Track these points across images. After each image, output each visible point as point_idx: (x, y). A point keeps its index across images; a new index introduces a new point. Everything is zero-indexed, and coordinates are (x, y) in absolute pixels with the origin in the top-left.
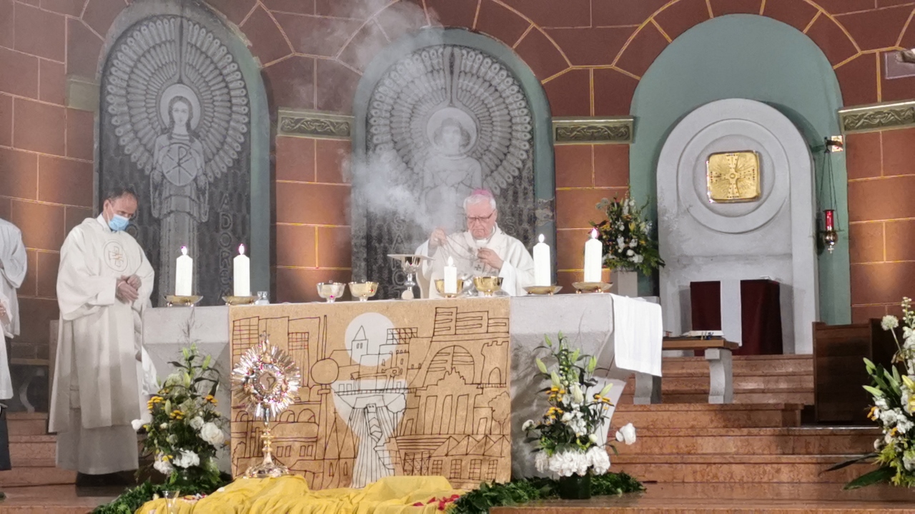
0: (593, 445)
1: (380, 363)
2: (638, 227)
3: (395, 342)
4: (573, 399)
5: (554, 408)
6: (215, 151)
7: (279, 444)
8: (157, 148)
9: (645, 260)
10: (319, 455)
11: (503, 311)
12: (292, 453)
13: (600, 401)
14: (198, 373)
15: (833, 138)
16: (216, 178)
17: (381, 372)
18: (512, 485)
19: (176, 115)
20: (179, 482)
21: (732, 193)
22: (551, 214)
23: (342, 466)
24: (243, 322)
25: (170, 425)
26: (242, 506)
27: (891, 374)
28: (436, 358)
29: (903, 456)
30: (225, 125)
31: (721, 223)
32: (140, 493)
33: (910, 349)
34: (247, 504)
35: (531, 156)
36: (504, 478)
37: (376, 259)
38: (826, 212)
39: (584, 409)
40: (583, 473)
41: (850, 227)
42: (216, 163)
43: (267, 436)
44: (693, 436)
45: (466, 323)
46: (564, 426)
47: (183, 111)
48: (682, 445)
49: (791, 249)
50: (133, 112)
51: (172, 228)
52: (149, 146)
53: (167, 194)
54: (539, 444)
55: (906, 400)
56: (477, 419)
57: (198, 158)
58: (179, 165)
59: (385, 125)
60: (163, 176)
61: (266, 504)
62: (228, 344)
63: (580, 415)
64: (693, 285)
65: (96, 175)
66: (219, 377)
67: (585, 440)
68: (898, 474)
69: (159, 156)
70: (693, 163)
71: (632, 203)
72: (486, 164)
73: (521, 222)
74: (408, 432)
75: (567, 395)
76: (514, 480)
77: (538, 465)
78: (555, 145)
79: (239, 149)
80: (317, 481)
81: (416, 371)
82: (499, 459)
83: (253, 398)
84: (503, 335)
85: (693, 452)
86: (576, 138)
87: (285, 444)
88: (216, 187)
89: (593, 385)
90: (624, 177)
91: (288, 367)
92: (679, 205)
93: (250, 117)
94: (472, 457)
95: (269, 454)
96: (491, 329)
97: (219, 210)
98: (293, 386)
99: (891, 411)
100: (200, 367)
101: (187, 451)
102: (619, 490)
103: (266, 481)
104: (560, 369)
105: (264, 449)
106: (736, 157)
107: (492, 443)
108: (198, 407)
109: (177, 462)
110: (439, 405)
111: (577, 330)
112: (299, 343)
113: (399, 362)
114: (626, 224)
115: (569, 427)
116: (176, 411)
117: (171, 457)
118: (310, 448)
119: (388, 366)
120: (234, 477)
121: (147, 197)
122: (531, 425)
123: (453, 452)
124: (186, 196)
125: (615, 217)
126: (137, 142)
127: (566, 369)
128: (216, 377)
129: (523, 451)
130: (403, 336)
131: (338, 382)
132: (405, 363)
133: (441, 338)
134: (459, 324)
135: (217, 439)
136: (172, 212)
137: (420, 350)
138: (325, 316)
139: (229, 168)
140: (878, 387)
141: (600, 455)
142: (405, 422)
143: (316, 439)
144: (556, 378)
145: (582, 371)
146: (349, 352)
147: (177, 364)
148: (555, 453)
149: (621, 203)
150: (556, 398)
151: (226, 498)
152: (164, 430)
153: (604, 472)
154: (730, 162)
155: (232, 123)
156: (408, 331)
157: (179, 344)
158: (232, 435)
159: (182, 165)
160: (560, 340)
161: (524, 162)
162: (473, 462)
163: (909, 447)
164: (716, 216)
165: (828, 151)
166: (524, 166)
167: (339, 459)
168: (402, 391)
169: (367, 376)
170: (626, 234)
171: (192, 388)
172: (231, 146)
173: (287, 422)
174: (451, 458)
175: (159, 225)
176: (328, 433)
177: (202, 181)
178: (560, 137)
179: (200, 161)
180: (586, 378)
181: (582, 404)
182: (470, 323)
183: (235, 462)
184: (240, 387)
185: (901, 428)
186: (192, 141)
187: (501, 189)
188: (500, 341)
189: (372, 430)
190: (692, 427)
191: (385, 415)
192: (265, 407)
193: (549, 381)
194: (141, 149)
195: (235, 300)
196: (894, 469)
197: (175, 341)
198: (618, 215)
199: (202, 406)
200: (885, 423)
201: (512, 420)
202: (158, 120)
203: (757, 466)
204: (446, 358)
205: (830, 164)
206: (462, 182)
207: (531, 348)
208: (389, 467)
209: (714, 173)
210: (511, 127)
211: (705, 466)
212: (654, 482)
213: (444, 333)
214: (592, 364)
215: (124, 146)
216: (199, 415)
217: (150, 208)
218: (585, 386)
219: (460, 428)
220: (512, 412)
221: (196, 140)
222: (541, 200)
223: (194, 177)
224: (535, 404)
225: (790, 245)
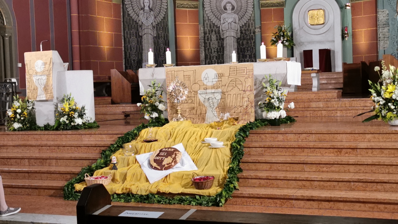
0: (281, 109)
1: (213, 84)
2: (287, 34)
3: (217, 78)
4: (274, 95)
5: (268, 98)
6: (157, 15)
7: (182, 110)
8: (140, 14)
9: (289, 44)
10: (195, 113)
11: (251, 67)
12: (186, 112)
13: (283, 95)
14: (157, 89)
15: (347, 4)
16: (158, 23)
17: (213, 87)
18: (256, 122)
19: (145, 4)
20: (152, 122)
21: (316, 22)
22: (260, 30)
23: (202, 116)
24: (170, 72)
25: (149, 105)
26: (172, 131)
27: (377, 85)
28: (230, 83)
29: (381, 111)
30: (160, 6)
31: (313, 32)
32: (141, 127)
33: (384, 78)
34: (174, 129)
35: (253, 12)
36: (252, 120)
37: (207, 46)
38: (345, 27)
39: (278, 98)
40: (278, 118)
41: (352, 32)
42: (158, 18)
43: (179, 108)
44: (309, 102)
45: (240, 71)
46: (271, 103)
47: (147, 3)
48: (305, 105)
49: (334, 39)
50: (133, 3)
51: (146, 39)
52: (137, 14)
53: (144, 28)
54: (263, 109)
55: (383, 94)
56: (244, 101)
57: (152, 17)
58: (147, 19)
59: (208, 5)
60: (142, 23)
61: (179, 130)
62: (165, 79)
63: (277, 100)
64: (304, 51)
65: (122, 23)
66: (163, 90)
67: (278, 108)
68: (380, 117)
69: (141, 16)
70: (304, 13)
71: (285, 26)
72: (240, 15)
73: (251, 33)
74: (222, 106)
75: (272, 94)
76: (256, 120)
77: (263, 116)
78: (261, 9)
79: (165, 14)
80: (194, 121)
81: (224, 87)
82: (251, 113)
83: (174, 97)
84: (252, 75)
85: (309, 107)
86: (267, 7)
87: (184, 110)
88: (158, 25)
89: (281, 91)
90: (282, 18)
91: (184, 87)
92: (299, 27)
93: (167, 4)
94: (243, 113)
95: (180, 114)
96: (247, 73)
97: (159, 33)
98: (186, 92)
99: (378, 97)
100: (157, 86)
101: (154, 113)
102: (289, 122)
103: (179, 122)
104: (270, 86)
105: (178, 112)
106: (317, 11)
107: (248, 109)
108: (157, 99)
109: (151, 116)
110: (232, 97)
111: (275, 73)
112: (187, 79)
113: (219, 84)
114: (283, 33)
115: (273, 103)
116: (150, 100)
117: (150, 115)
118: (192, 111)
119: (215, 85)
120: (169, 120)
121: (138, 30)
122: (261, 103)
123: (237, 112)
124: (149, 29)
125: (280, 31)
126: (134, 13)
127: (272, 85)
128: (162, 89)
129: (258, 111)
130: (220, 76)
131: (200, 90)
132: (221, 84)
133: (232, 76)
134: (237, 72)
135: (163, 109)
136: (145, 34)
137: (225, 80)
138: (195, 70)
139: (162, 19)
140: (373, 89)
141: (283, 112)
142: (221, 102)
143: (194, 108)
144: (269, 88)
145: (277, 86)
146: (203, 81)
147: (150, 86)
148: (269, 112)
149: (282, 26)
150: (269, 95)
151: (167, 128)
152: (147, 106)
153: (284, 117)
154: (315, 13)
155: (162, 6)
156: (221, 74)
157: (150, 79)
158: (168, 107)
159: (148, 19)
160: (270, 77)
161: (251, 14)
162: (243, 115)
163: (384, 109)
164: (311, 29)
165: (346, 8)
166: (251, 16)
167: (201, 114)
168: (220, 93)
169: (209, 89)
170: (283, 36)
171: (155, 93)
172: (162, 13)
173: (185, 103)
174: (236, 113)
175: (142, 38)
176: (197, 106)
177: (154, 24)
178: (262, 6)
179: (153, 17)
180: (278, 88)
181: (277, 96)
182: (241, 71)
183: (169, 115)
184: (170, 93)
185: (381, 103)
186: (150, 12)
187: (245, 23)
188: (250, 77)
189: (211, 105)
190: (309, 99)
191: (215, 101)
192: (178, 99)
193: (266, 89)
194: (135, 14)
195: (167, 65)
196: (379, 115)
197: (149, 78)
198: (281, 30)
199: (158, 98)
200: (376, 101)
201: (255, 101)
202: (140, 6)
203: (330, 111)
204: (233, 82)
205: (346, 12)
206: (232, 21)
207: (261, 79)
208: (216, 116)
209: (310, 16)
210: (247, 4)
211: (313, 111)
212: (298, 117)
213: (233, 75)
214: (280, 83)
215: (130, 14)
216: (157, 102)
217: (139, 33)
218: (278, 91)
219: (238, 104)
220: (254, 99)
221: (152, 12)
222: (257, 26)
223: (151, 23)
224: (262, 96)
225: (334, 38)
